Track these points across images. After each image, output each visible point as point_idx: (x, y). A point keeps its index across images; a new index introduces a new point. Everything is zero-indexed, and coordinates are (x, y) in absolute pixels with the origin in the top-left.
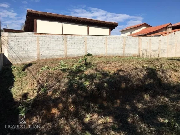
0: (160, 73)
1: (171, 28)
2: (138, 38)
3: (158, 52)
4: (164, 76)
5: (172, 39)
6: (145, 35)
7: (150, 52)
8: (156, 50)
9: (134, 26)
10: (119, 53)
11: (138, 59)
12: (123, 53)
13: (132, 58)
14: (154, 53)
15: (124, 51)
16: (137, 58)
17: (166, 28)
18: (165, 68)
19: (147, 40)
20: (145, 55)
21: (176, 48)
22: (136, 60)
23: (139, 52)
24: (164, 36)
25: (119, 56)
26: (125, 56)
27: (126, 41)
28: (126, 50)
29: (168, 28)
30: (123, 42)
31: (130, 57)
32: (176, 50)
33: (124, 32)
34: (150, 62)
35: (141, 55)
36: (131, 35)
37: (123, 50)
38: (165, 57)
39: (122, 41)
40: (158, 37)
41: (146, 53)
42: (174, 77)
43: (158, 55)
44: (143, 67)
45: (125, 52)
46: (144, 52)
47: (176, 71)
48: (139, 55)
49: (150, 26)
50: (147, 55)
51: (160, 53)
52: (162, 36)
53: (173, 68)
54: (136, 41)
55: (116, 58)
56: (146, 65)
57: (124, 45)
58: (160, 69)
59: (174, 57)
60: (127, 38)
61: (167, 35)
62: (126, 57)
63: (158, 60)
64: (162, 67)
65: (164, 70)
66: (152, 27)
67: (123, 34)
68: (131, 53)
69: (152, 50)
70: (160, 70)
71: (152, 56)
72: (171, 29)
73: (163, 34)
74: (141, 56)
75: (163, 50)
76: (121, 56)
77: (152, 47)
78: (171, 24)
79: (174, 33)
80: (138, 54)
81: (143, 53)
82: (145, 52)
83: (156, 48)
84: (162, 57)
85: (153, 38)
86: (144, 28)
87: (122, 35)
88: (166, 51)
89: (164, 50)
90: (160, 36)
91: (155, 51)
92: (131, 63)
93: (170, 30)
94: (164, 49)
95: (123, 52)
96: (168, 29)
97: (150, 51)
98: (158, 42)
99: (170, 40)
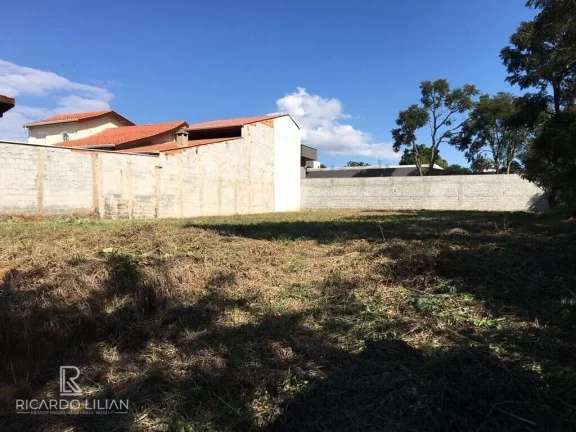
0: (151, 272)
1: (185, 135)
2: (88, 156)
3: (154, 201)
4: (162, 279)
5: (190, 167)
6: (112, 149)
7: (130, 204)
8: (149, 197)
9: (76, 116)
10: (22, 205)
11: (93, 224)
12: (36, 204)
13: (71, 221)
14: (142, 204)
15: (40, 198)
16: (88, 220)
17: (173, 133)
18: (167, 255)
19: (119, 163)
20: (116, 210)
21: (201, 192)
22: (80, 230)
23: (96, 201)
24: (169, 157)
25: (22, 216)
26: (44, 215)
27: (46, 163)
28: (47, 193)
29: (180, 135)
30: (35, 167)
31: (64, 217)
32: (201, 199)
33: (40, 133)
34: (124, 239)
35: (102, 211)
36: (67, 145)
37: (35, 193)
38: (174, 216)
39: (31, 162)
40: (153, 158)
41: (119, 205)
42: (191, 280)
43: (154, 212)
44: (101, 254)
45: (45, 199)
46: (113, 202)
47: (196, 260)
48: (97, 211)
49: (129, 123)
50: (123, 211)
51: (161, 204)
52: (162, 155)
53: (189, 253)
54: (85, 165)
55: (10, 221)
56: (110, 249)
57: (40, 178)
58: (152, 259)
59: (199, 218)
60: (51, 154)
61: (177, 154)
62: (48, 218)
63: (149, 228)
64: (159, 251)
65: (164, 262)
66: (133, 125)
67: (38, 137)
68: (65, 206)
69: (136, 197)
70: (152, 262)
71: (136, 216)
72: (187, 138)
73: (168, 151)
74: (102, 216)
75: (168, 196)
76: (28, 215)
77: (136, 189)
78: (185, 124)
79: (194, 149)
80: (93, 210)
81: (107, 205)
82: (116, 202)
83: (147, 191)
84: (166, 216)
85: (138, 161)
86: (110, 125)
87: (32, 140)
88: (175, 201)
89: (170, 197)
90: (158, 154)
91: (145, 199)
92: (60, 243)
93: (184, 140)
94: (170, 193)
95: (35, 200)
96: (178, 138)
97: (131, 199)
98: (154, 172)
99: (184, 169)
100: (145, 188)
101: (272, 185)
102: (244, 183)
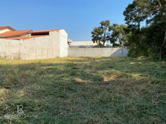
1: (30, 34)
3: (19, 55)
5: (32, 44)
7: (9, 56)
8: (17, 54)
21: (36, 52)
24: (24, 40)
32: (36, 54)
40: (18, 41)
51: (21, 56)
61: (27, 40)
66: (15, 30)
69: (12, 54)
77: (12, 51)
78: (32, 31)
79: (33, 38)
82: (4, 56)
90: (20, 40)
91: (15, 54)
94: (25, 52)
96: (28, 34)
97: (10, 54)
98: (18, 45)
99: (30, 45)
100: (15, 51)
101: (59, 50)
102: (50, 49)
